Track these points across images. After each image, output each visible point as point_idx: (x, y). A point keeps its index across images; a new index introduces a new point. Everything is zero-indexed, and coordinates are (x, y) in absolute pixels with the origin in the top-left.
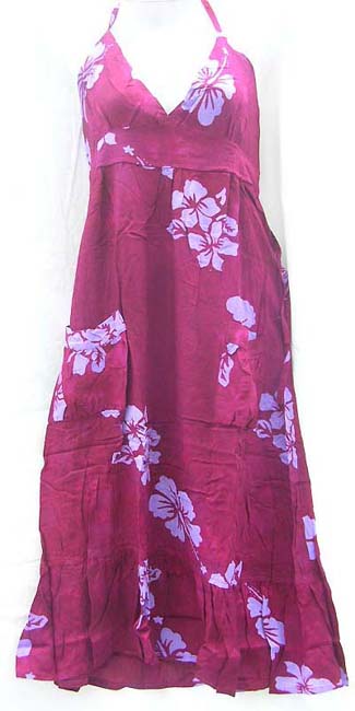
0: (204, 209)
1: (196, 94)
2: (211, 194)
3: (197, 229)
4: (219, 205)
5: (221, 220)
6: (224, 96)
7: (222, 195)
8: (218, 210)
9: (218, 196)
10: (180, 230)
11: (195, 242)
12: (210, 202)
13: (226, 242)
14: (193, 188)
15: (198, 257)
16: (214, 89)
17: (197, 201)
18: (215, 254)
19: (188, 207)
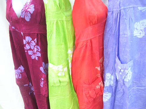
0: (31, 44)
1: (23, 13)
2: (33, 40)
3: (30, 49)
4: (35, 43)
5: (36, 47)
6: (30, 13)
7: (36, 40)
8: (35, 44)
9: (35, 40)
10: (26, 50)
11: (30, 53)
12: (33, 42)
13: (38, 53)
14: (28, 39)
15: (31, 57)
16: (27, 11)
17: (29, 42)
18: (36, 56)
19: (27, 44)
